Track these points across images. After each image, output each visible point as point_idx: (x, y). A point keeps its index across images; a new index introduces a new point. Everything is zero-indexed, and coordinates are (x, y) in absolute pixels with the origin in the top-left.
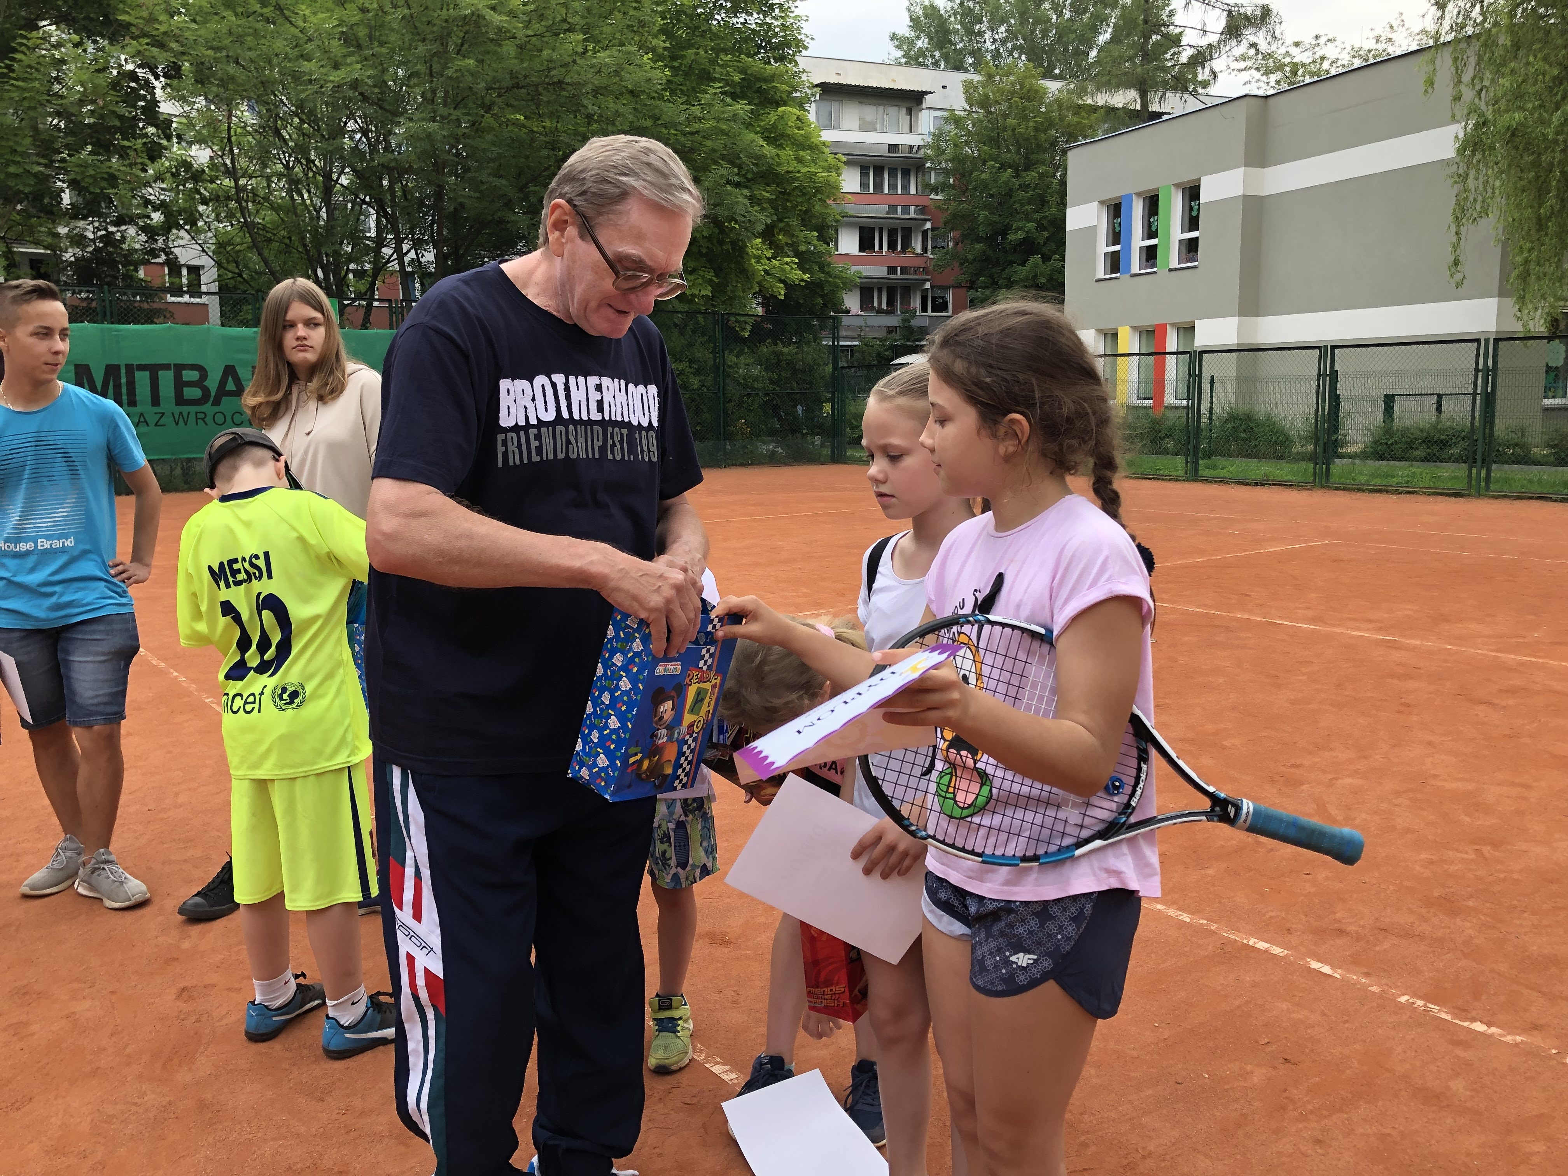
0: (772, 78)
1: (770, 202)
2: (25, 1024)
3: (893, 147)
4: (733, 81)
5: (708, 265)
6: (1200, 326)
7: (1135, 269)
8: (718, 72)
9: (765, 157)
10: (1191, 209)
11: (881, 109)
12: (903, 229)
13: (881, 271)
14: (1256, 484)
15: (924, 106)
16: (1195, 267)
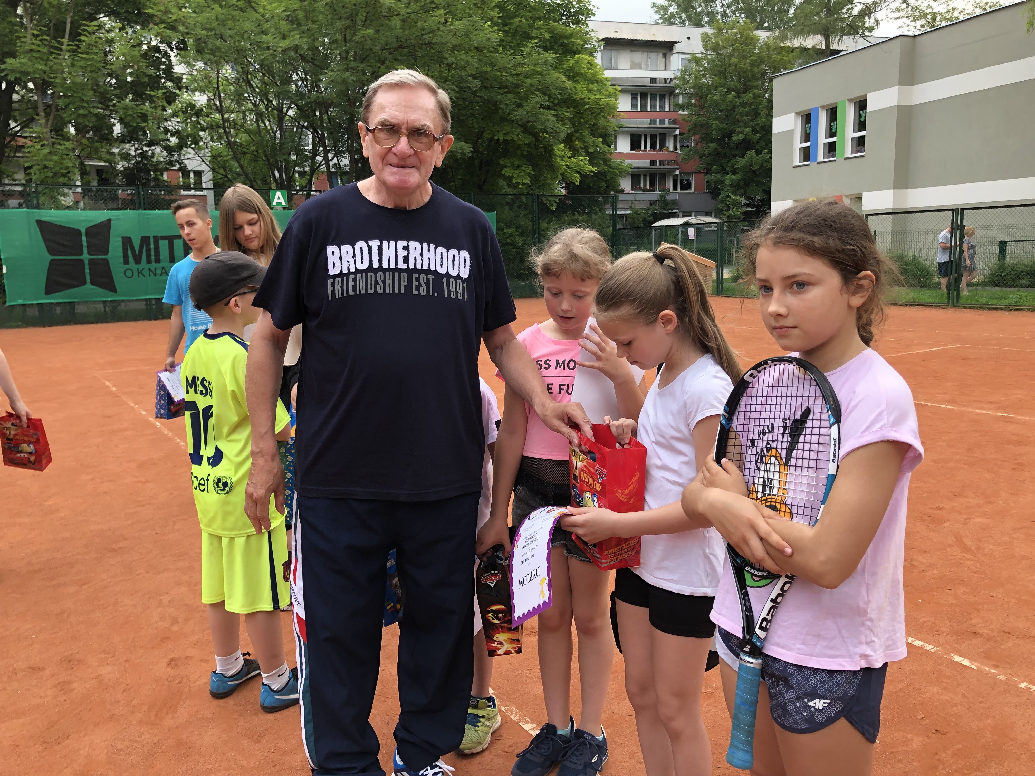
0: (571, 36)
1: (570, 119)
2: (69, 682)
3: (653, 80)
4: (544, 38)
5: (528, 163)
6: (866, 196)
7: (821, 158)
8: (534, 33)
9: (566, 88)
10: (860, 116)
11: (645, 54)
12: (660, 135)
13: (645, 164)
14: (906, 305)
15: (674, 52)
16: (863, 156)
